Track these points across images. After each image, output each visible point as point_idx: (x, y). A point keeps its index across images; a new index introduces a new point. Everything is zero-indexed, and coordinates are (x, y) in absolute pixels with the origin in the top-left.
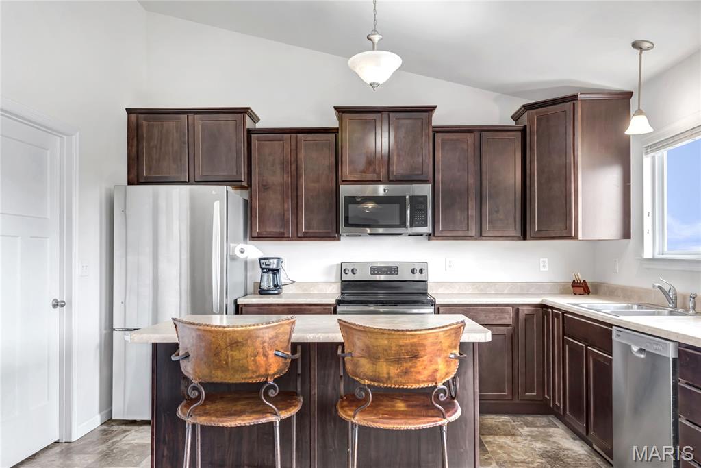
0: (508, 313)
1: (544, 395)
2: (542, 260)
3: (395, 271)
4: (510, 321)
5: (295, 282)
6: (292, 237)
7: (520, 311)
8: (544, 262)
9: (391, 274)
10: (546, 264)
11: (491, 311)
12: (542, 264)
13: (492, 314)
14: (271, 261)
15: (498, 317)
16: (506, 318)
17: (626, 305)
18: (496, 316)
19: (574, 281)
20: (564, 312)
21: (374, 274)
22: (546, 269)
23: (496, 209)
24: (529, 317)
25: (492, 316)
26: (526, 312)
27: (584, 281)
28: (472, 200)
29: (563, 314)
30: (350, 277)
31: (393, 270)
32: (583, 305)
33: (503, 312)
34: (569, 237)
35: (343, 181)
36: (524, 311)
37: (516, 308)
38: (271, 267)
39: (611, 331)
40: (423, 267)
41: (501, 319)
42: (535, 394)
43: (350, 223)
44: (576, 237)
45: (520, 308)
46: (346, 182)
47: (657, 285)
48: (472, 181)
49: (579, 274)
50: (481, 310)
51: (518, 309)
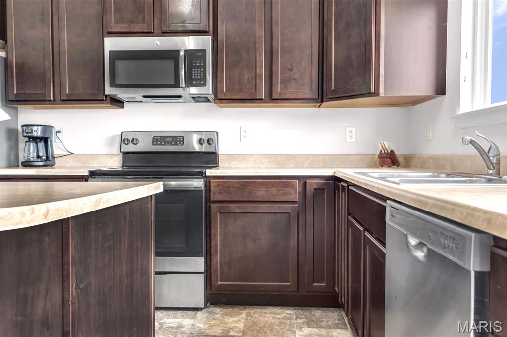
0: (294, 187)
1: (334, 287)
2: (348, 129)
3: (180, 141)
4: (296, 197)
5: (72, 153)
6: (54, 100)
7: (308, 185)
8: (351, 132)
9: (176, 144)
10: (353, 134)
11: (273, 185)
12: (348, 134)
13: (275, 189)
14: (35, 128)
15: (281, 192)
16: (290, 194)
17: (431, 174)
18: (278, 191)
19: (381, 151)
20: (349, 184)
21: (157, 144)
22: (353, 140)
23: (290, 67)
24: (319, 191)
25: (274, 190)
26: (315, 187)
27: (392, 151)
28: (260, 56)
29: (348, 186)
30: (131, 148)
31: (178, 139)
32: (370, 174)
33: (286, 185)
34: (370, 94)
35: (109, 33)
36: (312, 185)
37: (304, 180)
38: (35, 134)
39: (385, 207)
40: (212, 137)
41: (284, 194)
42: (324, 284)
43: (117, 82)
44: (376, 94)
45: (307, 181)
46: (111, 34)
47: (469, 138)
48: (260, 33)
49: (385, 143)
50: (261, 183)
51: (305, 182)
